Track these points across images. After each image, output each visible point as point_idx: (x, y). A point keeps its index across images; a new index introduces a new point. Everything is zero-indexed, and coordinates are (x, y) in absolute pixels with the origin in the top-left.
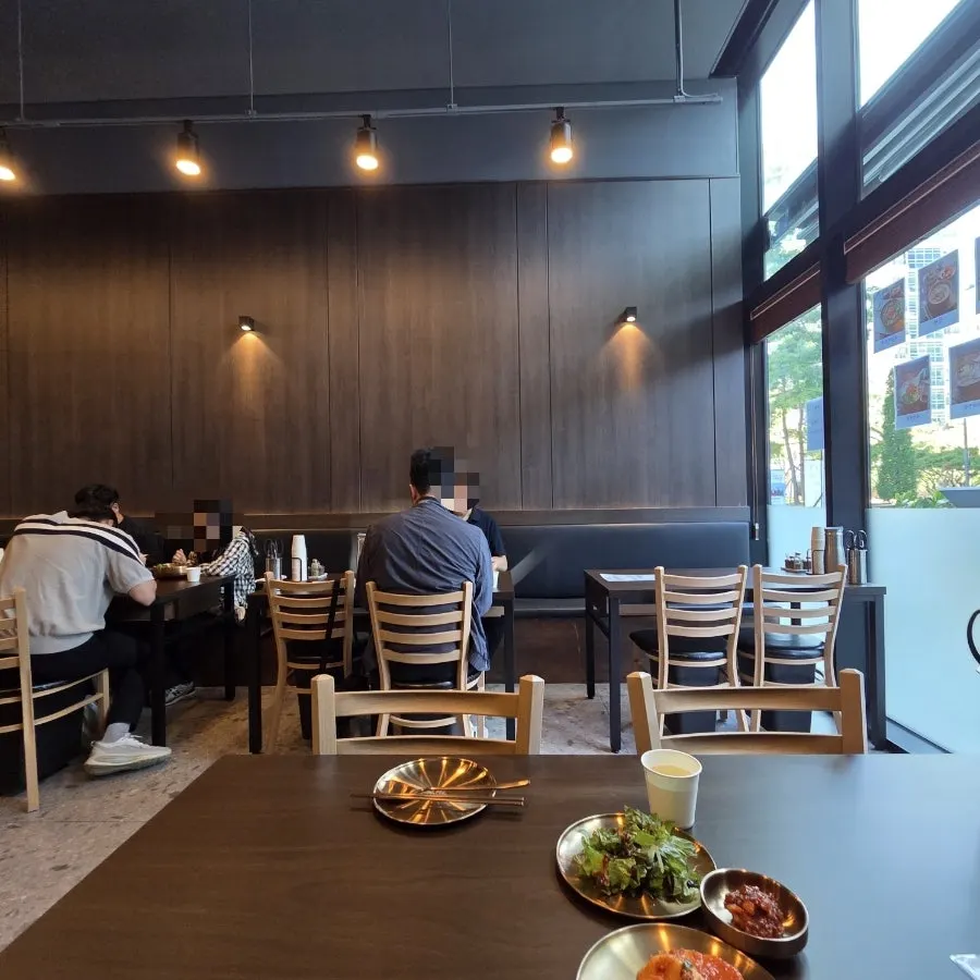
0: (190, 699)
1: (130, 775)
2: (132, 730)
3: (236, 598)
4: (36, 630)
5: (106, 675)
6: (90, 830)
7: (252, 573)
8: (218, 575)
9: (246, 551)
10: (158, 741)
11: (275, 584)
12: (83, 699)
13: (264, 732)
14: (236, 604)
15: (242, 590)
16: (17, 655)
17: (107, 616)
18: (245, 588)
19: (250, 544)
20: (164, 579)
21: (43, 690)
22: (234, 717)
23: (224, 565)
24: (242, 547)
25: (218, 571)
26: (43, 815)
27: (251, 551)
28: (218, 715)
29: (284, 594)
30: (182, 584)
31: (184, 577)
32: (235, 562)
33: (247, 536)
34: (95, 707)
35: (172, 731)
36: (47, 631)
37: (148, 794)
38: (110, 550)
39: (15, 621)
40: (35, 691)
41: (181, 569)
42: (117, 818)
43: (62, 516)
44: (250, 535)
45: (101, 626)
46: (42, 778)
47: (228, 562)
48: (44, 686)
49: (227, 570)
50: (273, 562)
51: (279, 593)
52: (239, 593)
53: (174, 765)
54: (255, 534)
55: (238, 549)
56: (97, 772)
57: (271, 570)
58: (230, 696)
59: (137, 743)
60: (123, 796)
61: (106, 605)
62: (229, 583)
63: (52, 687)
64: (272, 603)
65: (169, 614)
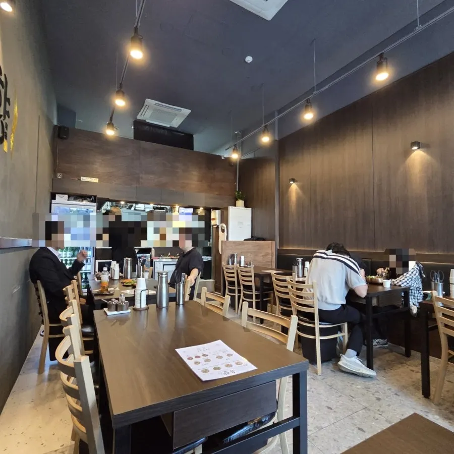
0: (384, 348)
1: (357, 378)
2: (358, 355)
3: (410, 300)
4: (320, 298)
5: (346, 325)
6: (340, 396)
7: (421, 287)
8: (400, 286)
9: (417, 274)
10: (370, 366)
11: (438, 299)
12: (337, 333)
13: (431, 385)
14: (411, 303)
15: (414, 296)
16: (313, 307)
17: (346, 298)
18: (416, 295)
19: (420, 271)
20: (371, 284)
21: (322, 325)
22: (411, 368)
23: (404, 281)
24: (415, 273)
25: (400, 283)
26: (323, 379)
27: (420, 274)
28: (401, 363)
29: (445, 306)
30: (380, 288)
31: (382, 284)
32: (410, 280)
33: (418, 266)
34: (341, 338)
35: (376, 363)
36: (324, 299)
37: (365, 392)
38: (347, 268)
39: (313, 293)
40: (320, 324)
41: (380, 280)
42: (352, 397)
43: (330, 252)
44: (420, 265)
45: (344, 302)
46: (322, 362)
47: (406, 279)
48: (323, 323)
49: (405, 284)
50: (436, 285)
51: (441, 305)
52: (412, 297)
53: (378, 382)
54: (422, 264)
55: (412, 273)
56: (343, 369)
57: (435, 290)
58: (408, 355)
59: (360, 362)
60: (354, 386)
61: (346, 293)
62: (407, 292)
63: (326, 325)
64: (436, 310)
65: (374, 302)
